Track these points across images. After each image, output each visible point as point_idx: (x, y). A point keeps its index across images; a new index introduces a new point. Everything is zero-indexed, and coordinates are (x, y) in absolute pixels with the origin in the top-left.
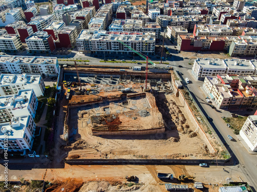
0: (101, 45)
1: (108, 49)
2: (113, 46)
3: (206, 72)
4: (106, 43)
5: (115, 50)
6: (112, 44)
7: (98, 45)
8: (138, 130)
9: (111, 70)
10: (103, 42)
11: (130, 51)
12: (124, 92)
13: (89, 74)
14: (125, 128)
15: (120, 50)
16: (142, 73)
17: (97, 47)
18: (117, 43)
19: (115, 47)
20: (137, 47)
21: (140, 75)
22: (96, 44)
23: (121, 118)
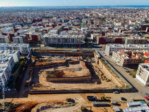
0: (54, 40)
1: (58, 42)
2: (61, 40)
3: (113, 50)
4: (57, 39)
5: (62, 43)
6: (61, 39)
7: (53, 40)
8: (74, 77)
9: (60, 52)
10: (56, 38)
11: (70, 43)
12: (67, 60)
13: (47, 54)
14: (67, 76)
15: (65, 43)
16: (77, 53)
17: (52, 41)
18: (64, 38)
19: (62, 41)
20: (75, 41)
21: (76, 54)
22: (52, 39)
23: (64, 72)
